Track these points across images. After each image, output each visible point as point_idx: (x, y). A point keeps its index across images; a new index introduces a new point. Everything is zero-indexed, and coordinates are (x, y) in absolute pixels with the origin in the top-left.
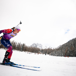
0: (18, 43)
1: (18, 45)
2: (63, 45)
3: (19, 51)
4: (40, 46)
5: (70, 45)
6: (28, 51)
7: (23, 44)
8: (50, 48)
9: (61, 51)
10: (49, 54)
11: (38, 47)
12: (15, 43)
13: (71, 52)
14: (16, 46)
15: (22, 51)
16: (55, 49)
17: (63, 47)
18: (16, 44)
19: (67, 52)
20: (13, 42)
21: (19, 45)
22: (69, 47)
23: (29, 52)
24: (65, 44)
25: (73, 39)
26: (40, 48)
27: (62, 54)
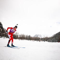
0: (26, 35)
1: (26, 37)
2: (56, 34)
4: (40, 36)
6: (33, 40)
8: (47, 37)
9: (55, 38)
10: (46, 41)
11: (39, 37)
12: (24, 35)
17: (56, 36)
24: (58, 33)
26: (40, 37)
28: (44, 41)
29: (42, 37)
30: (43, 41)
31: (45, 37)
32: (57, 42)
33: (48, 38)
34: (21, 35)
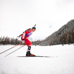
0: (12, 39)
1: (11, 40)
4: (30, 39)
5: (54, 36)
6: (21, 44)
7: (16, 39)
9: (47, 41)
10: (38, 45)
12: (8, 39)
13: (55, 41)
14: (10, 41)
15: (15, 45)
17: (49, 38)
18: (10, 39)
19: (52, 42)
20: (7, 38)
22: (53, 38)
25: (56, 32)
26: (31, 41)
27: (48, 44)
29: (33, 41)
30: (34, 45)
31: (36, 41)
34: (3, 38)
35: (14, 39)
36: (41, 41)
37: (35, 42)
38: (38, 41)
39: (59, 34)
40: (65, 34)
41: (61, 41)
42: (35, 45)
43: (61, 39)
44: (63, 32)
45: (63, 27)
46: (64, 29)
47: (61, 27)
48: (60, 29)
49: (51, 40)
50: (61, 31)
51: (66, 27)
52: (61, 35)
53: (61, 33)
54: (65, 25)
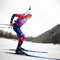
0: (6, 32)
1: (5, 34)
2: (41, 35)
3: (6, 39)
5: (47, 34)
7: (10, 33)
9: (40, 39)
10: (30, 41)
13: (47, 40)
14: (4, 35)
15: (9, 39)
16: (35, 37)
17: (41, 36)
18: (4, 32)
19: (44, 40)
20: (1, 31)
21: (7, 33)
22: (46, 36)
23: (15, 40)
24: (43, 34)
25: (49, 31)
27: (41, 41)
28: (28, 42)
31: (29, 37)
32: (41, 43)
33: (33, 38)
35: (8, 32)
36: (34, 37)
37: (27, 38)
38: (31, 37)
39: (51, 33)
40: (58, 33)
41: (53, 40)
42: (27, 41)
43: (53, 38)
44: (56, 32)
45: (56, 26)
46: (57, 29)
47: (54, 27)
48: (53, 28)
49: (44, 38)
50: (54, 30)
51: (59, 27)
52: (54, 34)
53: (53, 33)
54: (58, 25)
